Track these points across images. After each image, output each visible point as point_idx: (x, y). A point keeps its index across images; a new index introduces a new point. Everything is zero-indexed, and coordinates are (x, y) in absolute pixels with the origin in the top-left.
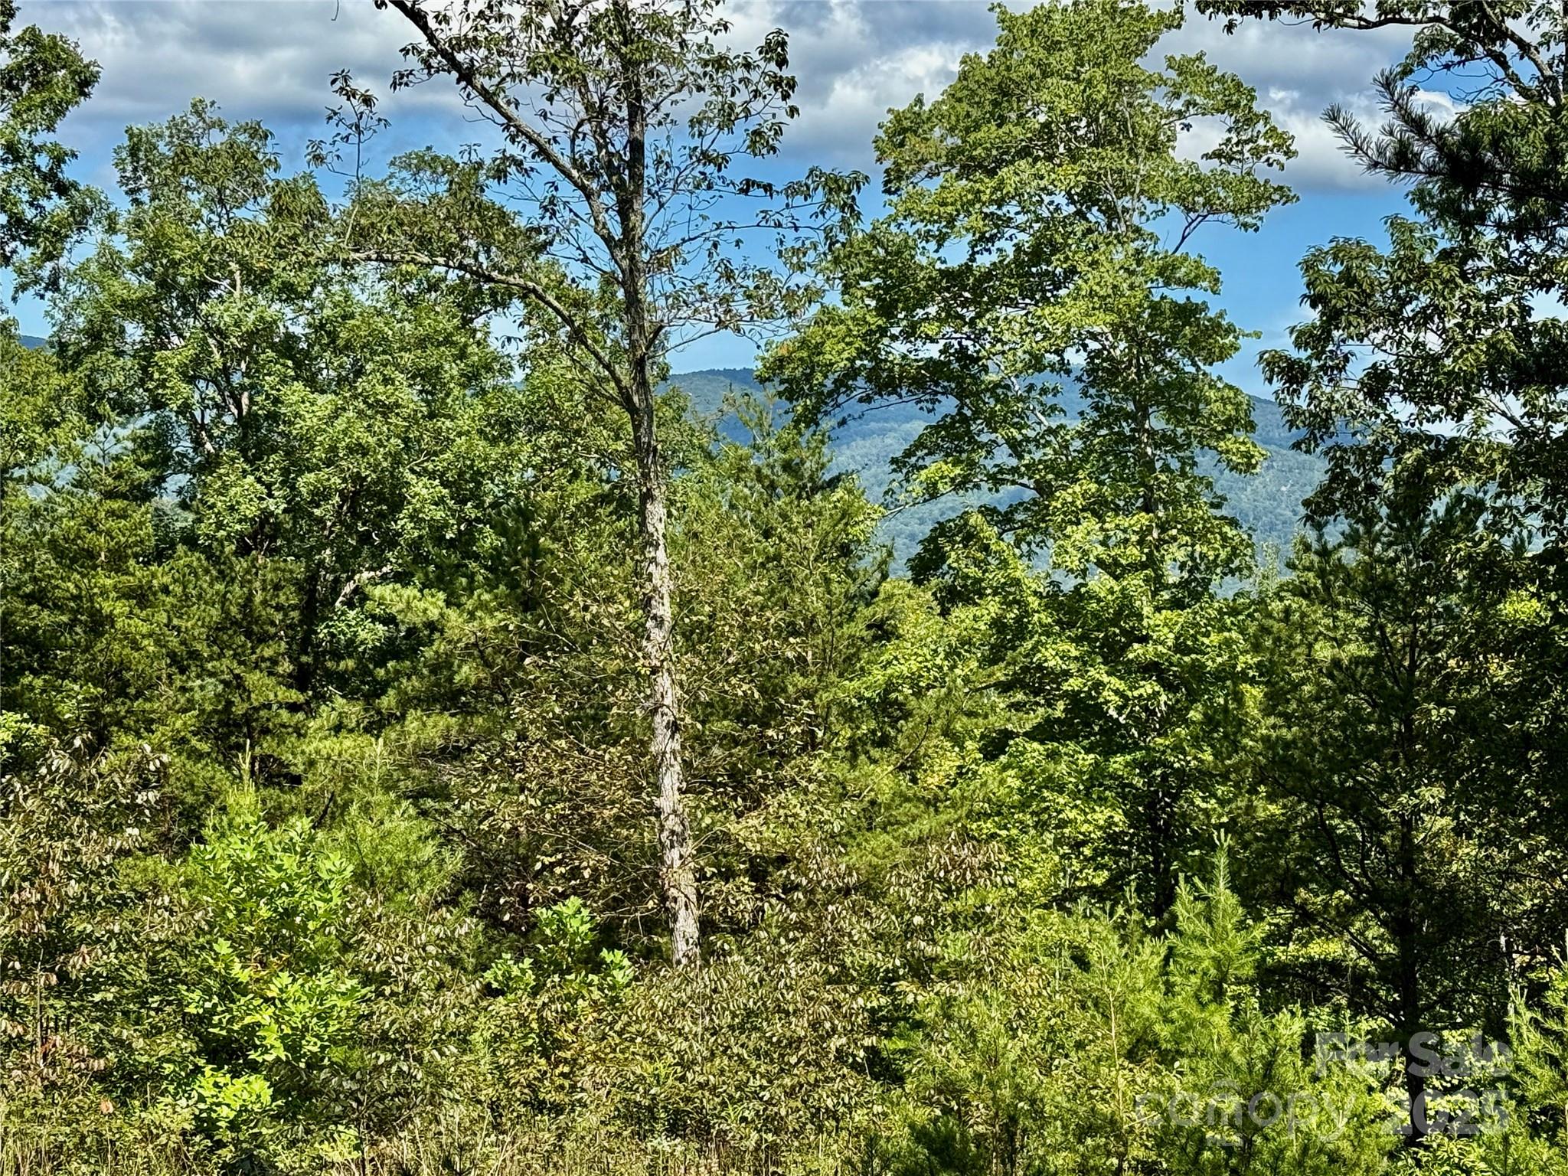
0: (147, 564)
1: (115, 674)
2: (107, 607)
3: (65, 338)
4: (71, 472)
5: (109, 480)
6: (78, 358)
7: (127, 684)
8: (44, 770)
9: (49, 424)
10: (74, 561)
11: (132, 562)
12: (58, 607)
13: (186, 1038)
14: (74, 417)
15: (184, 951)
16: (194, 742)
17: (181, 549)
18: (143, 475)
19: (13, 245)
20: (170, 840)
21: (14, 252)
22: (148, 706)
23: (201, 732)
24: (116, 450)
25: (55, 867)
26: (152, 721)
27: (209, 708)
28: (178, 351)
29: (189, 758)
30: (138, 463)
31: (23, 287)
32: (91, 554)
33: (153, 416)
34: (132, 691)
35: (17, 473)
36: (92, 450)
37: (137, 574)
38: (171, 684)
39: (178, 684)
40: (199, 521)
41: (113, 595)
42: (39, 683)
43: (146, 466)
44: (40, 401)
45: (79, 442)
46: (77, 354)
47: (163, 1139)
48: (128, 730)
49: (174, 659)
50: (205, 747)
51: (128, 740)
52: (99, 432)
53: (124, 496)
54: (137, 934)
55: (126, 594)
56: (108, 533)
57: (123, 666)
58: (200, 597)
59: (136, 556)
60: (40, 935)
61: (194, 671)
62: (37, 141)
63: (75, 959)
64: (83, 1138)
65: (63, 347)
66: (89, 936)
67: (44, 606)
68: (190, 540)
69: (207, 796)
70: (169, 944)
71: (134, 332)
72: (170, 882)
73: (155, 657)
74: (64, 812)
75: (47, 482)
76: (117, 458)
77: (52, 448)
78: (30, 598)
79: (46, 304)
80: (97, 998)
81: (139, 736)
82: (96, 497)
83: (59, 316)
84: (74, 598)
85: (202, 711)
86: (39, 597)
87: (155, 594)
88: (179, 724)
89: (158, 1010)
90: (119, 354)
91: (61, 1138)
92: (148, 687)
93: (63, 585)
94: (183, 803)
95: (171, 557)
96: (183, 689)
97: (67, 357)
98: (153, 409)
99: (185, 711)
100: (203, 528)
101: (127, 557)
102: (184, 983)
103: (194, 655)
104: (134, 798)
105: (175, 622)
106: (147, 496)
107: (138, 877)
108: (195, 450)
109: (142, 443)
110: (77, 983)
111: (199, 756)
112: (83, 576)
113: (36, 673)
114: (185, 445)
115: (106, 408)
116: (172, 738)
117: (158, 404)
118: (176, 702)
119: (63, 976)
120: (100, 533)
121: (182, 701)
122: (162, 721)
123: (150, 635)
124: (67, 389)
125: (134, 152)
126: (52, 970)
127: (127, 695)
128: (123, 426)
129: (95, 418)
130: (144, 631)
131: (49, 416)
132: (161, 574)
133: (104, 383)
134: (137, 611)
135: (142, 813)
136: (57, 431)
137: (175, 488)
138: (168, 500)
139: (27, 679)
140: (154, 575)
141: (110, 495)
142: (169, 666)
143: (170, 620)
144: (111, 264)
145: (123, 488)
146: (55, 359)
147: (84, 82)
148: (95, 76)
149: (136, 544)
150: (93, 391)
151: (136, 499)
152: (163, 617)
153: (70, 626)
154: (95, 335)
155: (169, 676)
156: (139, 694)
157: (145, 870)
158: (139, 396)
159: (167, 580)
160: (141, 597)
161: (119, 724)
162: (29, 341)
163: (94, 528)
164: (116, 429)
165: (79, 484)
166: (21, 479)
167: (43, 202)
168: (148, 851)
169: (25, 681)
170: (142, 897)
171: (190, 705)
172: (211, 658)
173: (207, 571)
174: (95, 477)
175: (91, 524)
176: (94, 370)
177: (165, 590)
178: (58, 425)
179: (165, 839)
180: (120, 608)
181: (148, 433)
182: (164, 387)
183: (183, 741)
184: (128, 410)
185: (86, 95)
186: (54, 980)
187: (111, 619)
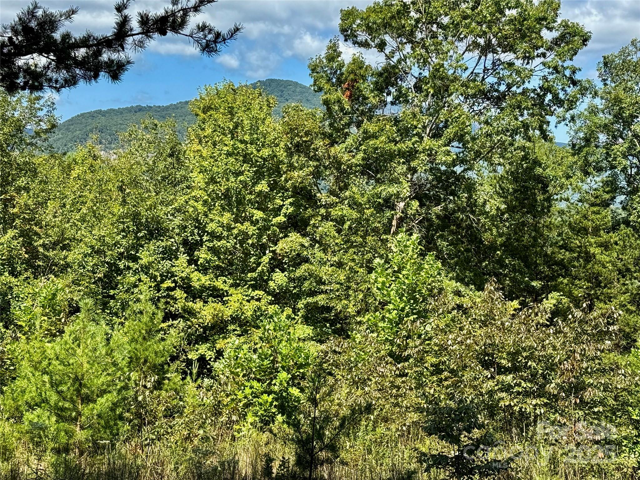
0: (608, 233)
1: (596, 278)
2: (592, 250)
3: (575, 142)
4: (577, 196)
5: (593, 199)
6: (581, 149)
7: (601, 282)
8: (570, 316)
9: (568, 177)
10: (579, 232)
11: (602, 232)
12: (571, 250)
13: (633, 429)
14: (578, 173)
15: (630, 393)
16: (629, 306)
17: (622, 226)
18: (607, 196)
19: (554, 107)
20: (619, 347)
21: (555, 110)
22: (609, 291)
23: (632, 302)
24: (595, 186)
25: (577, 355)
26: (611, 297)
27: (635, 292)
28: (621, 146)
29: (627, 313)
30: (604, 191)
31: (559, 122)
32: (585, 229)
33: (610, 172)
34: (603, 285)
35: (555, 197)
36: (585, 187)
37: (604, 236)
38: (618, 282)
39: (622, 282)
40: (630, 215)
41: (595, 245)
42: (565, 281)
43: (608, 193)
44: (564, 169)
45: (580, 184)
46: (580, 148)
47: (625, 470)
48: (601, 301)
49: (620, 272)
50: (633, 308)
51: (601, 305)
52: (589, 180)
53: (598, 205)
54: (611, 385)
55: (600, 245)
56: (592, 220)
57: (599, 274)
58: (630, 246)
59: (604, 229)
60: (572, 383)
61: (628, 277)
62: (565, 65)
63: (587, 393)
64: (592, 466)
65: (574, 145)
66: (592, 384)
67: (567, 250)
68: (627, 223)
69: (635, 329)
70: (624, 390)
71: (603, 138)
72: (624, 363)
73: (612, 271)
74: (580, 333)
75: (567, 200)
76: (595, 190)
77: (569, 186)
78: (561, 247)
79: (567, 129)
80: (596, 410)
81: (606, 303)
82: (587, 206)
83: (572, 133)
84: (579, 247)
85: (632, 294)
86: (565, 247)
87: (611, 245)
88: (622, 299)
89: (620, 417)
90: (597, 147)
91: (584, 466)
92: (609, 283)
93: (575, 242)
94: (624, 331)
95: (618, 229)
96: (624, 284)
97: (576, 150)
98: (610, 169)
99: (625, 293)
100: (632, 218)
101: (600, 230)
102: (631, 406)
103: (628, 270)
104: (608, 328)
105: (620, 256)
106: (608, 205)
107: (606, 361)
108: (628, 185)
109: (606, 183)
110: (588, 403)
111: (631, 312)
112: (582, 238)
113: (564, 277)
114: (624, 183)
115: (591, 170)
116: (620, 304)
117: (613, 167)
118: (621, 290)
119: (581, 400)
120: (589, 220)
121: (624, 289)
122: (615, 298)
123: (610, 262)
124: (575, 163)
125: (606, 64)
126: (577, 397)
127: (600, 287)
128: (598, 176)
129: (587, 174)
130: (607, 260)
131: (568, 174)
132: (614, 237)
133: (591, 159)
134: (604, 252)
135: (611, 335)
136: (571, 180)
137: (619, 201)
138: (616, 206)
139: (561, 279)
140: (611, 237)
141: (593, 205)
142: (618, 275)
143: (618, 255)
144: (593, 111)
145: (598, 202)
146: (571, 151)
147: (585, 40)
148: (590, 37)
149: (603, 225)
150: (587, 164)
151: (603, 206)
152: (615, 255)
153: (577, 259)
154: (587, 140)
155: (618, 279)
156: (605, 286)
157: (609, 358)
158: (604, 164)
159: (617, 239)
160: (605, 246)
161: (598, 298)
162: (560, 144)
163: (586, 218)
164: (595, 178)
165: (580, 201)
166: (557, 199)
167: (567, 89)
168: (610, 351)
169: (559, 280)
170: (612, 370)
171: (627, 291)
172: (635, 272)
173: (633, 236)
174: (587, 198)
175: (585, 217)
176: (587, 154)
177: (616, 243)
178: (572, 177)
179: (617, 346)
180: (597, 251)
181: (608, 179)
182: (616, 161)
183: (625, 306)
184: (600, 170)
185: (586, 45)
186: (578, 401)
187: (594, 255)
